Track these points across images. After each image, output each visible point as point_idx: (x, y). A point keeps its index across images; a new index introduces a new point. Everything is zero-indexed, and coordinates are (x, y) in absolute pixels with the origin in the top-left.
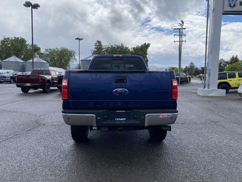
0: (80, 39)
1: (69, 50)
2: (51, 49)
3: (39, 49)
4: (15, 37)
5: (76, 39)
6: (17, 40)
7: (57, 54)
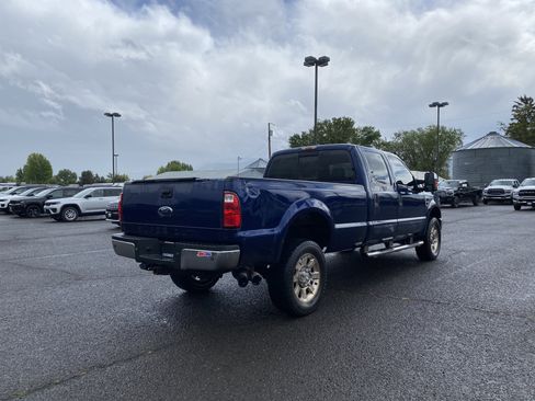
0: (440, 106)
1: (448, 129)
2: (405, 133)
3: (377, 135)
4: (334, 119)
5: (431, 106)
6: (338, 122)
7: (421, 141)
